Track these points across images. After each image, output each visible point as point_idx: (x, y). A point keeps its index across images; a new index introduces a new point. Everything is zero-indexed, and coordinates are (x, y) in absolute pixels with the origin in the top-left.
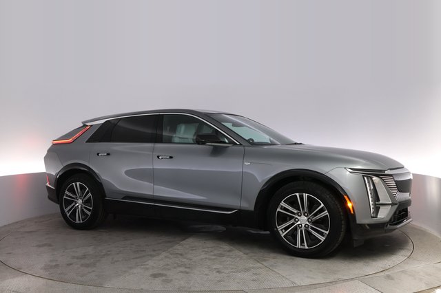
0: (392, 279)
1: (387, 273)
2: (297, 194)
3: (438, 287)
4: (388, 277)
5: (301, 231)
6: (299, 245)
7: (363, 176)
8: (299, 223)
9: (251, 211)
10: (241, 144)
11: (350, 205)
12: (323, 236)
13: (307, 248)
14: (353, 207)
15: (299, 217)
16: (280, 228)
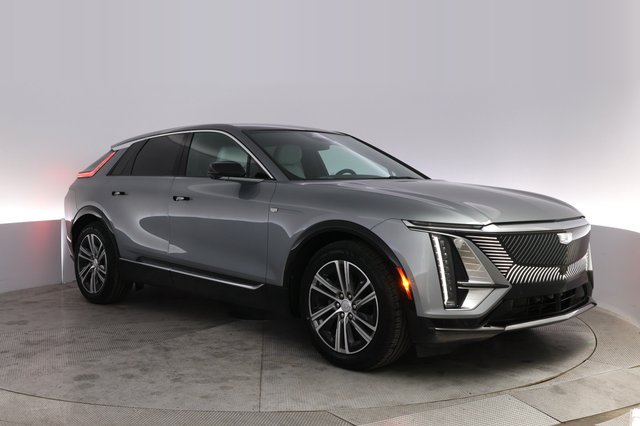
0: (563, 393)
1: (554, 383)
2: (336, 262)
3: (636, 405)
4: (557, 390)
5: (342, 325)
6: (338, 348)
7: (430, 234)
8: (340, 310)
9: (276, 287)
10: (275, 179)
11: (406, 283)
12: (370, 335)
13: (347, 352)
14: (410, 287)
15: (340, 301)
16: (314, 316)
